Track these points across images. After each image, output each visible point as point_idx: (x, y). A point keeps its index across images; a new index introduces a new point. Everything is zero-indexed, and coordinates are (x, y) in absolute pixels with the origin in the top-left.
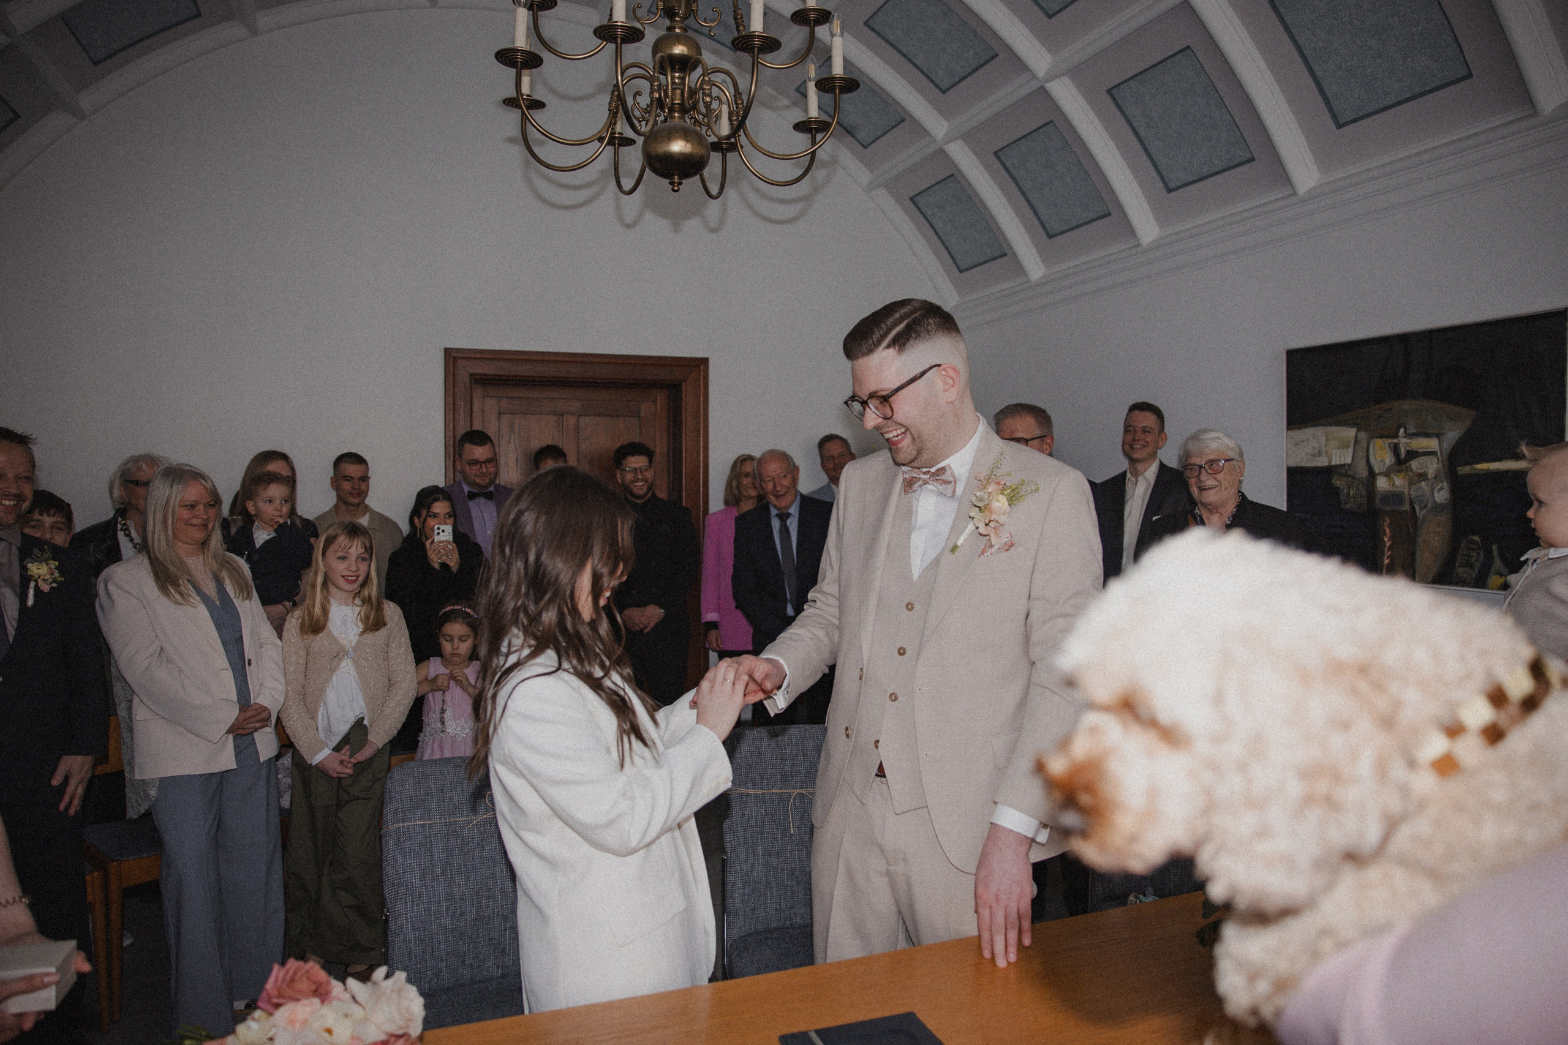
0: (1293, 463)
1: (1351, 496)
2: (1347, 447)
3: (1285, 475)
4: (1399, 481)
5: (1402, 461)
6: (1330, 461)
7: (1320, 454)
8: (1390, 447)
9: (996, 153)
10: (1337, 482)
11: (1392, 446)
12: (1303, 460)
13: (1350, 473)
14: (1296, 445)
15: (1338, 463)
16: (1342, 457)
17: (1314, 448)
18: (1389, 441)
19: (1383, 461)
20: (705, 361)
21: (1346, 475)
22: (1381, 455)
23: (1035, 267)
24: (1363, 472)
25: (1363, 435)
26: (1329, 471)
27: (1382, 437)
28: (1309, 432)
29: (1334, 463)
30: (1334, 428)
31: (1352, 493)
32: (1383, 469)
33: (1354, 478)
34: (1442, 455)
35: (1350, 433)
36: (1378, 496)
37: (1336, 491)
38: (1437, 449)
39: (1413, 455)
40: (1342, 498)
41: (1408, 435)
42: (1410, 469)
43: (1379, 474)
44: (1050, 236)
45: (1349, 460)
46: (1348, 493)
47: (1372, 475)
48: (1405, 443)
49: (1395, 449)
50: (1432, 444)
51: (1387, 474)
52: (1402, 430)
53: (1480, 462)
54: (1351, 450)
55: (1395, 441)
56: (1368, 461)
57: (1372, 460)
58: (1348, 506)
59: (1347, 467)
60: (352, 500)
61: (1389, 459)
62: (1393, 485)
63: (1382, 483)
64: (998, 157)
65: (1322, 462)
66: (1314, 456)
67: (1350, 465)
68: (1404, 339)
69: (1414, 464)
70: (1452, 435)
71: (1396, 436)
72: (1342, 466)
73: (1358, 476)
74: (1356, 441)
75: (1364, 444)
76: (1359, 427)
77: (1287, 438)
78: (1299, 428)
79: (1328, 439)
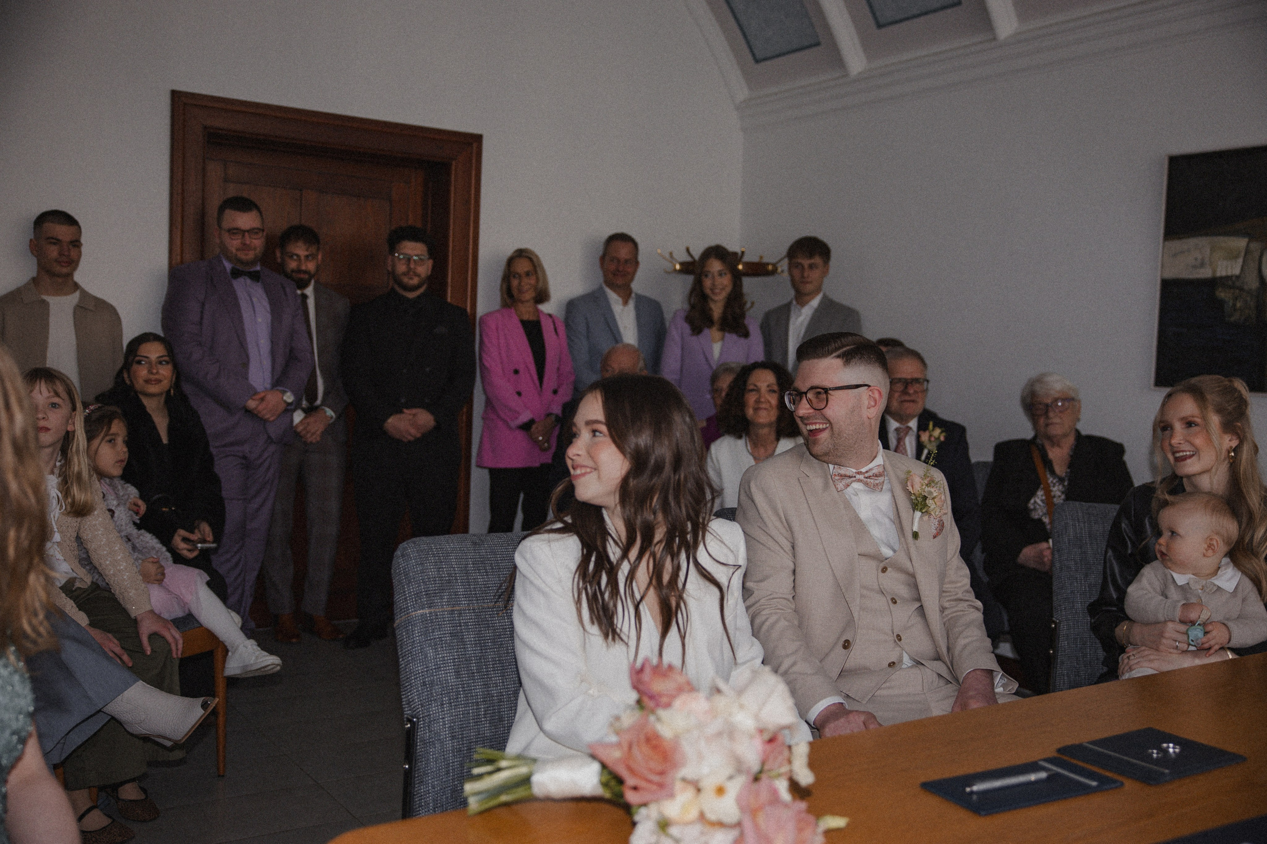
0: (1170, 274)
1: (1238, 308)
2: (1236, 257)
3: (1158, 287)
6: (1214, 271)
7: (1202, 265)
10: (1221, 294)
12: (1181, 270)
13: (1238, 284)
14: (1175, 255)
15: (1224, 274)
16: (1229, 268)
17: (1196, 259)
20: (477, 139)
21: (1232, 287)
23: (856, 60)
24: (1253, 284)
25: (1255, 246)
26: (1213, 283)
28: (1192, 242)
29: (1218, 274)
30: (1221, 238)
31: (1238, 305)
33: (1241, 289)
35: (1241, 243)
37: (1221, 303)
40: (1227, 310)
44: (880, 26)
45: (1237, 271)
46: (1234, 305)
54: (1240, 260)
56: (1260, 272)
58: (1232, 319)
59: (1234, 279)
60: (58, 269)
65: (1205, 273)
66: (1195, 267)
67: (1238, 277)
72: (1228, 278)
73: (1246, 287)
74: (1247, 251)
75: (1256, 255)
76: (1252, 237)
77: (1164, 247)
78: (1180, 238)
79: (1213, 250)
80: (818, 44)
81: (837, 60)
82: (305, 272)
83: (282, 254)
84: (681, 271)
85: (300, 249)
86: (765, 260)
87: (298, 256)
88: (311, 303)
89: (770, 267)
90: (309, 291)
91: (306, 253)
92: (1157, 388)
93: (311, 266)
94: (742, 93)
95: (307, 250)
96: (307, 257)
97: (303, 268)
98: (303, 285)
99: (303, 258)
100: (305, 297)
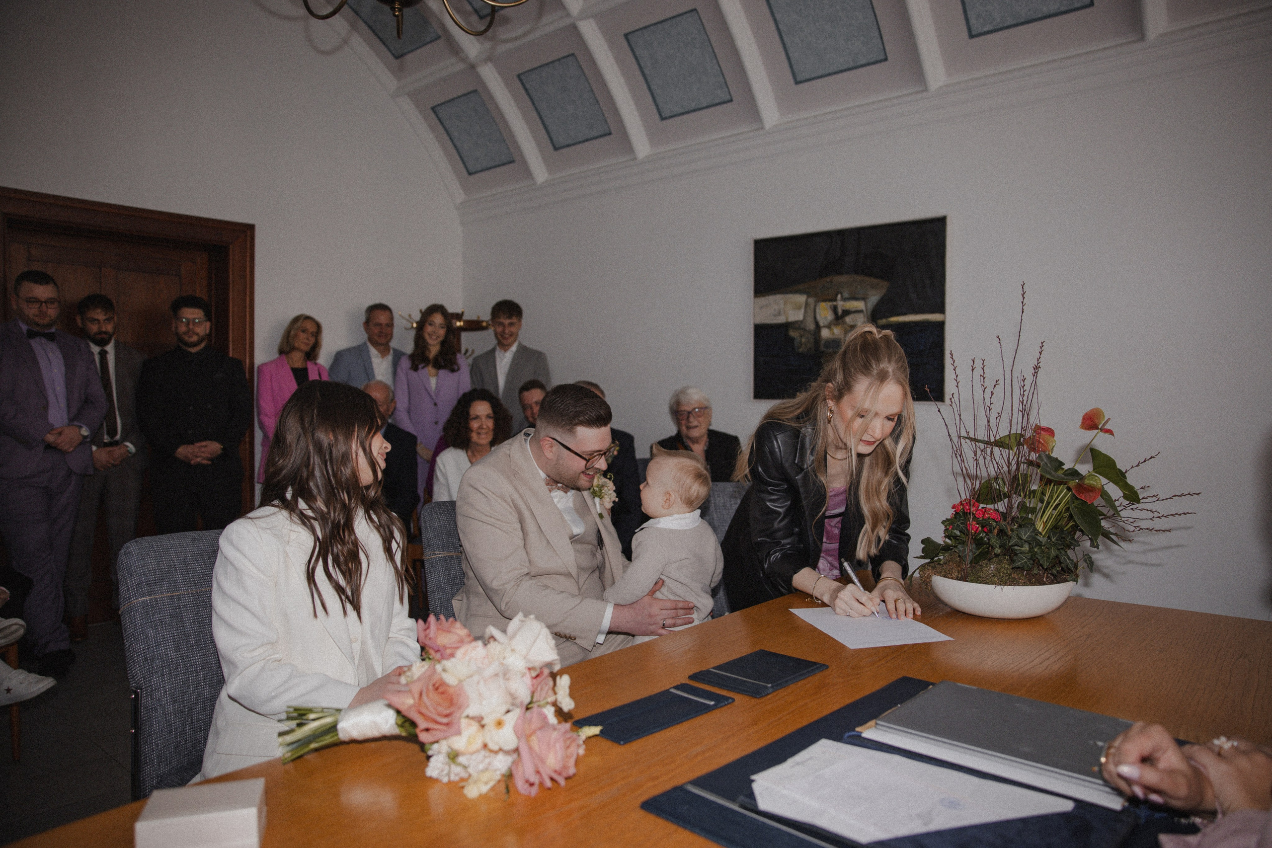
0: (759, 321)
1: (803, 343)
2: (799, 308)
3: (752, 330)
4: (837, 331)
5: (839, 317)
6: (787, 318)
7: (779, 314)
8: (831, 307)
9: (519, 76)
10: (793, 334)
11: (832, 307)
12: (767, 319)
13: (802, 326)
14: (761, 308)
15: (793, 320)
16: (796, 316)
17: (775, 309)
18: (830, 304)
19: (826, 318)
20: (251, 228)
21: (799, 328)
22: (824, 313)
23: (540, 173)
24: (811, 326)
25: (811, 300)
26: (787, 326)
27: (824, 301)
28: (771, 299)
29: (790, 320)
30: (789, 295)
31: (803, 340)
32: (826, 323)
33: (805, 330)
34: (867, 313)
35: (801, 299)
36: (823, 342)
37: (792, 340)
38: (864, 309)
39: (847, 313)
40: (796, 343)
41: (844, 299)
42: (844, 323)
43: (824, 327)
44: (556, 149)
45: (800, 317)
46: (801, 341)
47: (818, 327)
48: (841, 305)
49: (835, 309)
50: (860, 305)
51: (829, 327)
52: (839, 296)
53: (892, 316)
54: (803, 311)
55: (835, 303)
56: (815, 318)
57: (818, 317)
58: (801, 350)
59: (799, 323)
61: (830, 316)
62: (833, 333)
63: (825, 333)
64: (521, 80)
65: (781, 320)
66: (775, 315)
67: (801, 322)
68: (841, 233)
69: (848, 319)
70: (874, 299)
71: (835, 300)
72: (796, 322)
73: (808, 329)
74: (807, 304)
75: (812, 306)
76: (809, 295)
77: (754, 303)
78: (764, 296)
79: (785, 303)
80: (512, 162)
81: (527, 173)
82: (106, 333)
83: (82, 319)
84: (416, 328)
85: (99, 315)
86: (482, 318)
87: (98, 320)
88: (111, 358)
89: (484, 324)
90: (110, 348)
91: (105, 317)
92: (755, 400)
93: (109, 328)
94: (460, 196)
95: (105, 315)
96: (107, 319)
97: (104, 330)
98: (102, 343)
99: (102, 321)
100: (103, 354)
